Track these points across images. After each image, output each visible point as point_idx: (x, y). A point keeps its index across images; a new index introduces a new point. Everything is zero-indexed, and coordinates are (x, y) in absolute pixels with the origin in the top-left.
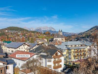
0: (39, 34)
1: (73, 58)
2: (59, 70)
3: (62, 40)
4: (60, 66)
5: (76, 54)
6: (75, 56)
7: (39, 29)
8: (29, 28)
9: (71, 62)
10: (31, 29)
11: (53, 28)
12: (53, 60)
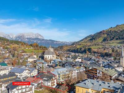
0: (24, 46)
1: (61, 79)
2: (54, 87)
3: (53, 57)
4: (54, 85)
5: (63, 77)
6: (62, 78)
7: (21, 35)
8: (8, 34)
9: (60, 82)
10: (11, 35)
11: (40, 35)
12: (51, 82)
